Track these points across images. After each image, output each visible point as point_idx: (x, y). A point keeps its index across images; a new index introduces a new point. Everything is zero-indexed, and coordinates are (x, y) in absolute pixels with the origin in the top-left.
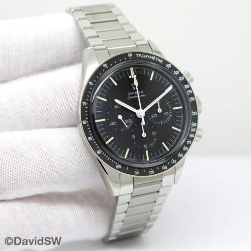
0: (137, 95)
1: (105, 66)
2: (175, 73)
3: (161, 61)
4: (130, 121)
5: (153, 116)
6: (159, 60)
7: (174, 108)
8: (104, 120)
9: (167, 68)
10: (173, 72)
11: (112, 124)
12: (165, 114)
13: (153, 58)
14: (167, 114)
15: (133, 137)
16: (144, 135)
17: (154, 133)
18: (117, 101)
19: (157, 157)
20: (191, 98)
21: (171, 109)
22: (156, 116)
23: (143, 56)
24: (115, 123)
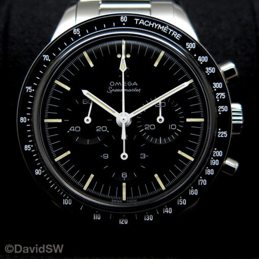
0: (121, 88)
1: (77, 32)
2: (200, 59)
3: (178, 36)
4: (104, 129)
5: (148, 127)
6: (174, 34)
7: (188, 120)
8: (60, 121)
9: (187, 50)
10: (197, 58)
11: (73, 129)
12: (171, 127)
13: (164, 29)
14: (174, 127)
15: (106, 156)
16: (124, 156)
17: (144, 156)
18: (85, 92)
19: (141, 196)
20: (221, 107)
21: (182, 120)
22: (152, 127)
23: (147, 23)
24: (78, 129)
